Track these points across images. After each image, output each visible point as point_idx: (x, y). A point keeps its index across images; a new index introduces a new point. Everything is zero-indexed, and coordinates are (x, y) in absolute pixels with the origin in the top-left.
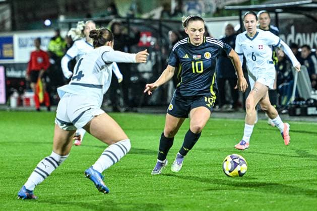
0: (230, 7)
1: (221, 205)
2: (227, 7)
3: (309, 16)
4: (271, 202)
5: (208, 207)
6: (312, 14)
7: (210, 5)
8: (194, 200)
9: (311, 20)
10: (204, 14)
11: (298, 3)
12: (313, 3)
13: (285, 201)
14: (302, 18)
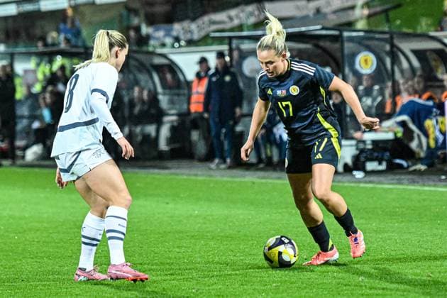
0: (217, 34)
1: (210, 288)
2: (213, 35)
3: (317, 46)
4: (274, 285)
5: (193, 291)
6: (322, 43)
7: (190, 31)
8: (175, 283)
9: (319, 51)
10: (184, 42)
11: (303, 29)
12: (323, 29)
13: (292, 283)
14: (309, 49)
